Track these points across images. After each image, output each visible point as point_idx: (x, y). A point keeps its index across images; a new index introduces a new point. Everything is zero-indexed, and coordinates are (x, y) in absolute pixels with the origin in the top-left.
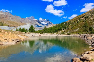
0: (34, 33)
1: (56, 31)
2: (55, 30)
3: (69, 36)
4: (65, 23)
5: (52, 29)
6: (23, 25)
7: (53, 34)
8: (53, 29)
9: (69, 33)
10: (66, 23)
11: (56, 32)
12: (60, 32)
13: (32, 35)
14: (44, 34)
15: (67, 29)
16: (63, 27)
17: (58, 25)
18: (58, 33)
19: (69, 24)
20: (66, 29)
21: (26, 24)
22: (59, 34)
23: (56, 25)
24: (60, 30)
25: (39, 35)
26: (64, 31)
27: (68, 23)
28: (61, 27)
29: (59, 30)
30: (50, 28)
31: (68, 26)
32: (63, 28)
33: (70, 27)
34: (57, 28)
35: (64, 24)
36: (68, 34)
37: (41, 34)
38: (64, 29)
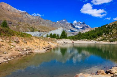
0: (66, 39)
1: (94, 37)
2: (93, 36)
3: (112, 43)
4: (107, 26)
5: (89, 35)
6: (54, 29)
7: (90, 40)
8: (91, 35)
9: (112, 39)
10: (109, 27)
11: (94, 38)
12: (100, 38)
13: (64, 42)
14: (78, 40)
15: (110, 33)
16: (104, 32)
17: (97, 29)
18: (97, 39)
19: (114, 28)
20: (108, 34)
21: (58, 29)
22: (99, 40)
23: (95, 29)
24: (100, 35)
25: (72, 42)
26: (105, 36)
27: (112, 26)
28: (101, 31)
29: (99, 36)
30: (87, 32)
31: (111, 31)
32: (104, 33)
34: (96, 33)
35: (106, 27)
36: (111, 41)
37: (74, 40)
38: (105, 35)
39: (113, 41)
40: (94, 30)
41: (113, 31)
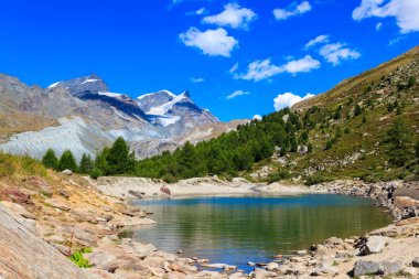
0: (136, 179)
1: (239, 167)
2: (234, 160)
3: (313, 189)
4: (286, 118)
5: (214, 154)
8: (224, 154)
9: (310, 173)
10: (293, 119)
11: (241, 169)
12: (265, 171)
13: (131, 192)
14: (184, 182)
15: (302, 149)
16: (278, 143)
17: (246, 127)
18: (254, 175)
19: (312, 126)
20: (294, 150)
22: (261, 180)
23: (239, 127)
24: (261, 156)
25: (162, 190)
26: (282, 161)
27: (306, 117)
28: (267, 138)
29: (258, 159)
30: (203, 144)
31: (305, 137)
32: (278, 148)
33: (316, 138)
34: (247, 147)
35: (282, 122)
36: (310, 183)
37: (168, 181)
38: (282, 154)
39: (316, 183)
40: (233, 133)
41: (310, 140)
